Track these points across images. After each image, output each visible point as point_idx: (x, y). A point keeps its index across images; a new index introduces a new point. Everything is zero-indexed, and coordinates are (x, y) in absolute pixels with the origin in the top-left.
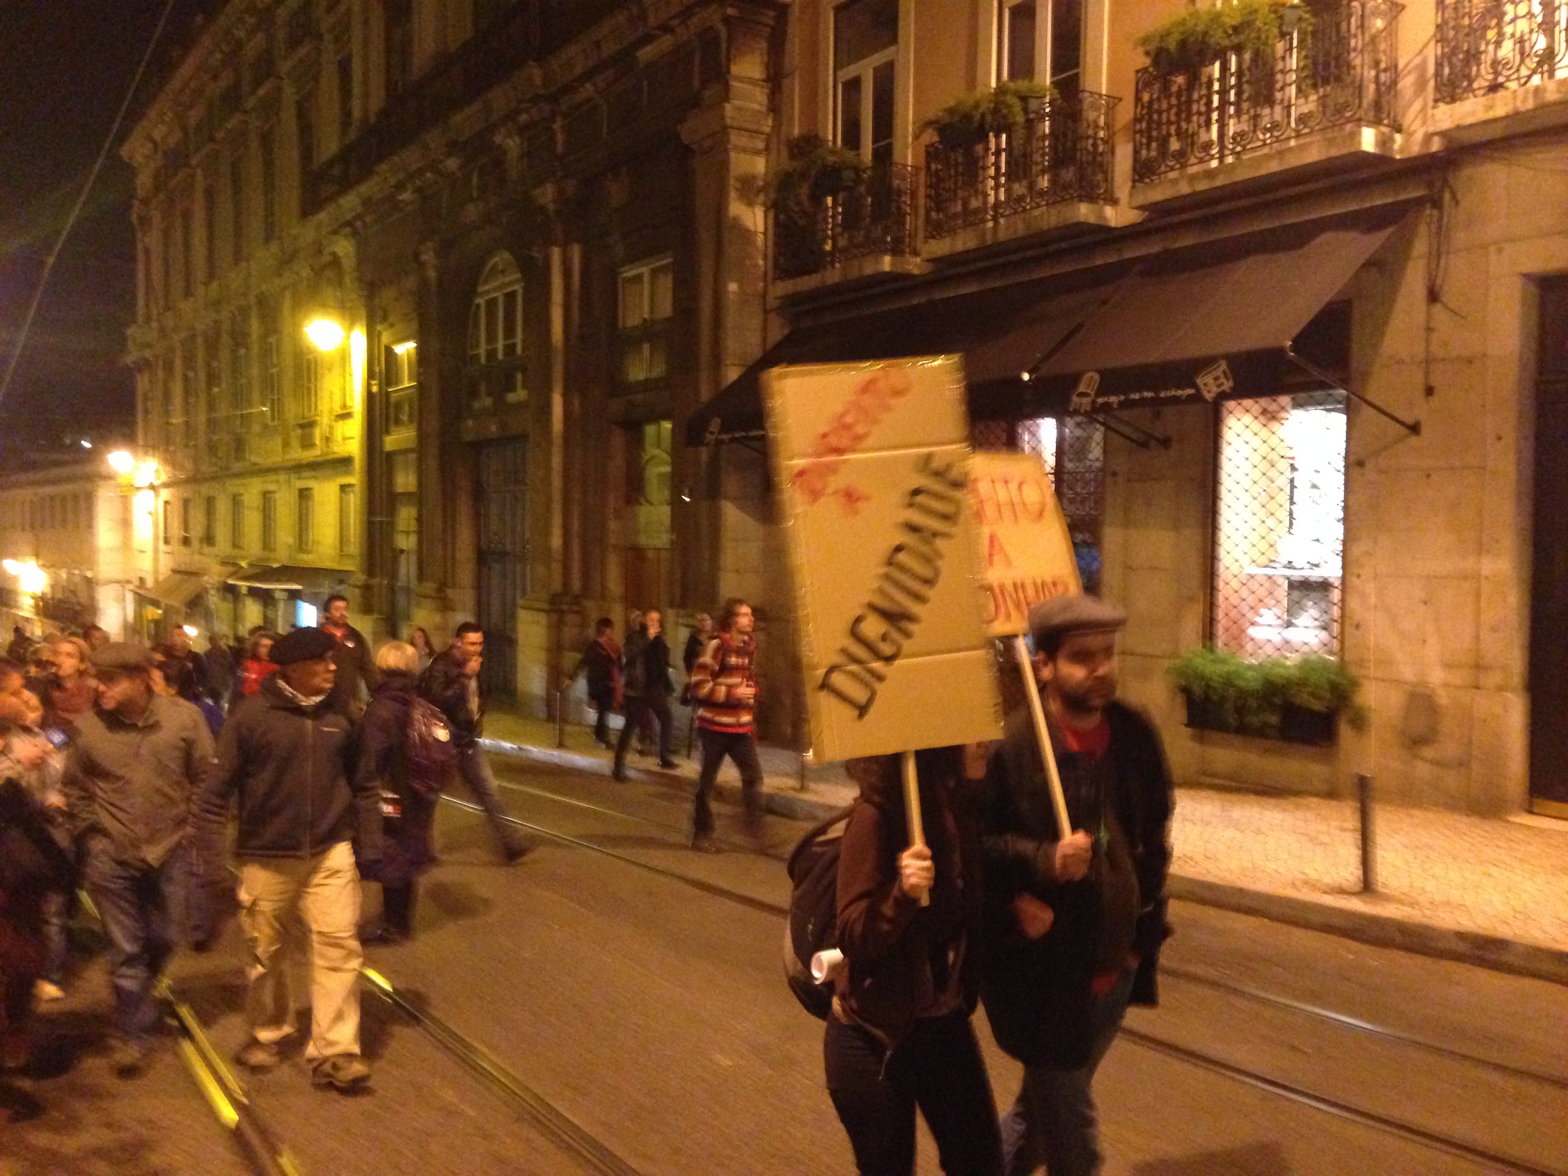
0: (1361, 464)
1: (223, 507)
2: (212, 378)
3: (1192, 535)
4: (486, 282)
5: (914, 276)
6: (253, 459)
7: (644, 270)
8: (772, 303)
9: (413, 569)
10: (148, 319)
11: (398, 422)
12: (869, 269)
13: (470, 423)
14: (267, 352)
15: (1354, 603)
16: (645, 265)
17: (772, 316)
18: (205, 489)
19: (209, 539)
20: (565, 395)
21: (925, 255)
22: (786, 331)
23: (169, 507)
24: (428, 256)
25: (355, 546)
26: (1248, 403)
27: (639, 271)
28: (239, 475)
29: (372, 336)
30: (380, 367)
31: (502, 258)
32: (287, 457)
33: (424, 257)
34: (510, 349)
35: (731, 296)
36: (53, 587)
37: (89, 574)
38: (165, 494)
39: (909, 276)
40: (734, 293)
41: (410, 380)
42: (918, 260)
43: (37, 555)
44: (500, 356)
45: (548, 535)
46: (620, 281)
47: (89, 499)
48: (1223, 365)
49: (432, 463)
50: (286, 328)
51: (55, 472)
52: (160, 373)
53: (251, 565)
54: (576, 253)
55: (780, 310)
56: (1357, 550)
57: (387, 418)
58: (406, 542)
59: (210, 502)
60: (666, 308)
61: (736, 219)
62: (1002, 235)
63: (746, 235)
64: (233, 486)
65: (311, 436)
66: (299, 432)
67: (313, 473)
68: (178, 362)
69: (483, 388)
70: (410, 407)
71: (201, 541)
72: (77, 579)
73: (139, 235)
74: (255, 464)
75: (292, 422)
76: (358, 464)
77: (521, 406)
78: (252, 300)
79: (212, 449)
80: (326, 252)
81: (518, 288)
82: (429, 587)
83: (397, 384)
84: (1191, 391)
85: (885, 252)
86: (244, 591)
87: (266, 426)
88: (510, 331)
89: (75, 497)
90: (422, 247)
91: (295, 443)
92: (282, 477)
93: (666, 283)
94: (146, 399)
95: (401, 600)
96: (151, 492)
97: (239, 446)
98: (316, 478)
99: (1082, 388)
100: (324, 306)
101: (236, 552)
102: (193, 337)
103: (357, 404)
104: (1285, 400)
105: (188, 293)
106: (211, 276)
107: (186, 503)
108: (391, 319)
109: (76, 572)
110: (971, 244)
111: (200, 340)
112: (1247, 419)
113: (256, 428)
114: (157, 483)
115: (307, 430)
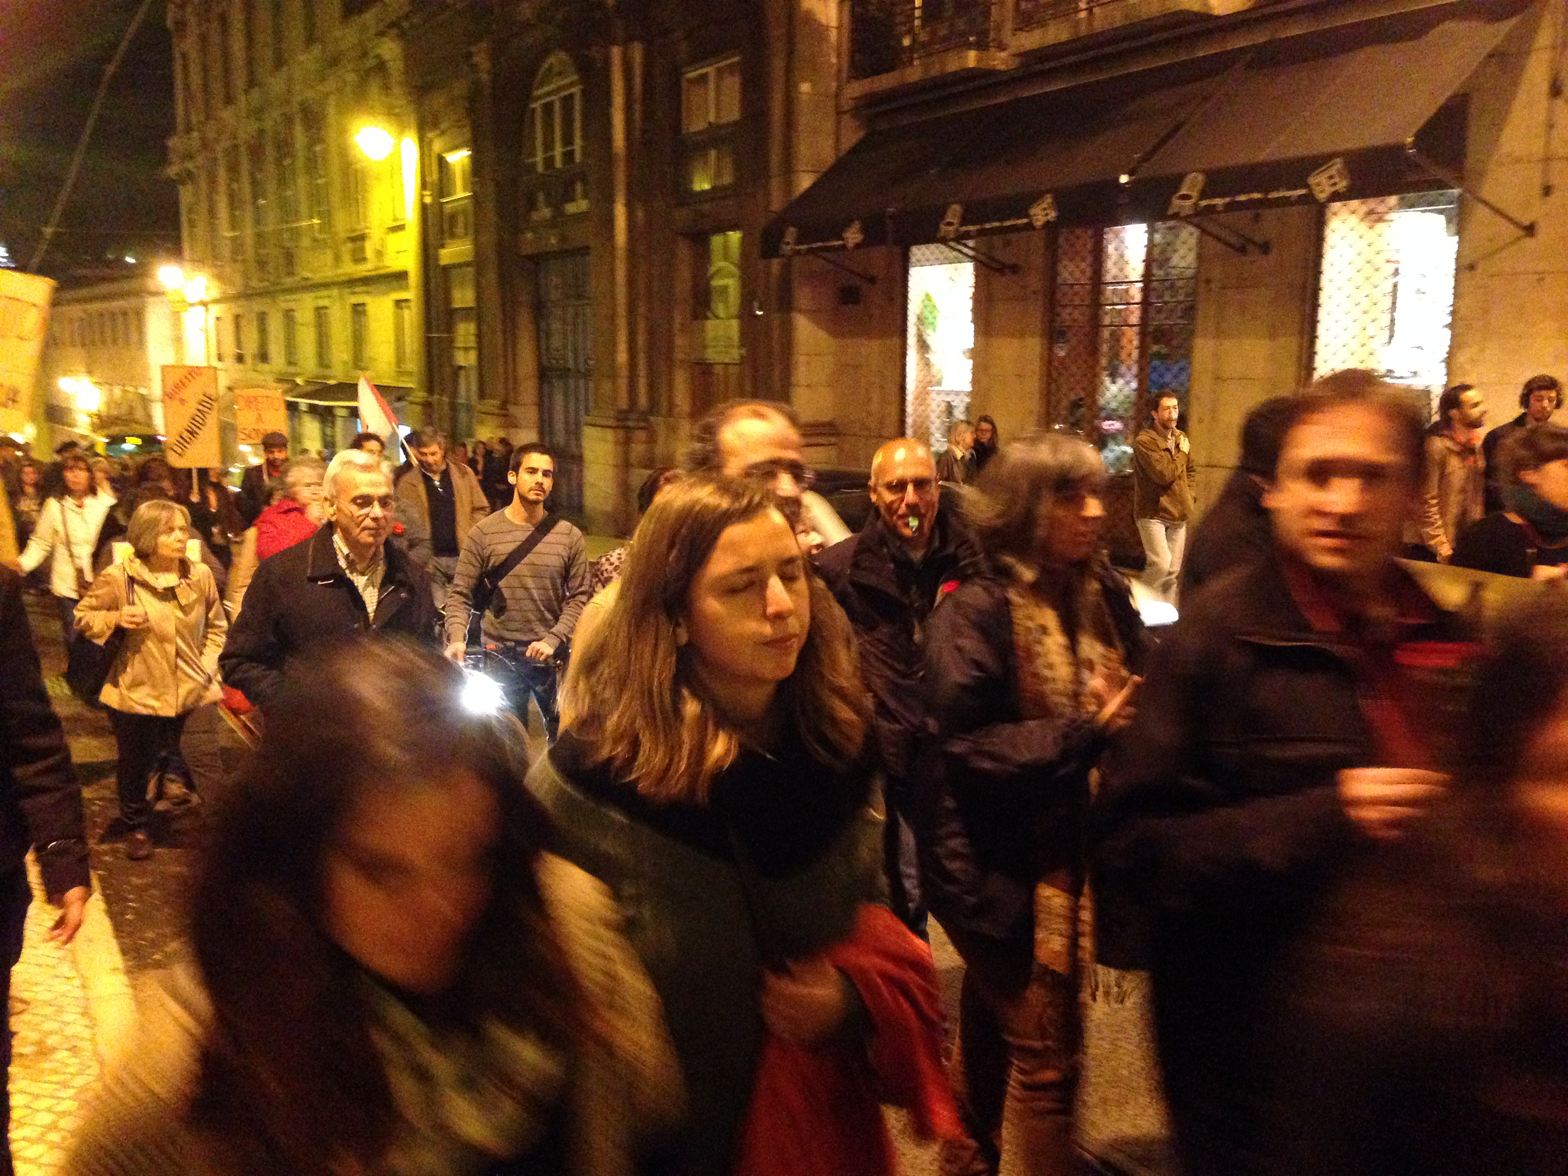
0: (1472, 265)
1: (275, 325)
2: (257, 189)
3: (1290, 344)
4: (542, 84)
5: (1000, 72)
6: (304, 273)
7: (710, 70)
8: (847, 103)
9: (474, 387)
10: (189, 130)
11: (453, 236)
12: (953, 65)
13: (529, 235)
14: (313, 164)
16: (711, 65)
17: (846, 118)
18: (257, 306)
19: (263, 357)
20: (629, 205)
21: (1013, 50)
22: (862, 134)
23: (220, 323)
24: (482, 60)
25: (414, 363)
26: (1355, 203)
27: (704, 70)
28: (290, 291)
29: (424, 144)
30: (434, 176)
31: (556, 59)
32: (340, 271)
33: (476, 59)
34: (568, 156)
35: (804, 97)
36: (108, 404)
37: (143, 391)
38: (216, 310)
39: (991, 72)
40: (808, 94)
41: (465, 189)
42: (1003, 55)
43: (90, 372)
44: (558, 164)
45: (613, 353)
46: (684, 84)
47: (139, 314)
48: (1338, 164)
49: (491, 276)
50: (331, 135)
51: (103, 289)
52: (204, 185)
53: (308, 382)
54: (637, 53)
55: (855, 112)
56: (1462, 358)
57: (442, 232)
58: (466, 359)
59: (262, 318)
60: (732, 113)
61: (809, 12)
62: (1099, 25)
63: (819, 31)
64: (284, 302)
65: (362, 249)
66: (349, 245)
67: (364, 288)
68: (222, 174)
69: (541, 197)
70: (466, 218)
71: (254, 357)
72: (130, 396)
73: (175, 40)
74: (307, 279)
75: (343, 235)
76: (414, 278)
77: (580, 217)
78: (296, 107)
79: (262, 264)
80: (372, 54)
81: (576, 90)
82: (492, 404)
83: (449, 195)
84: (1302, 192)
85: (969, 46)
86: (303, 408)
87: (315, 240)
88: (568, 140)
89: (125, 314)
90: (473, 49)
91: (346, 257)
92: (335, 292)
93: (733, 84)
94: (190, 210)
95: (463, 416)
96: (203, 308)
97: (289, 259)
98: (370, 293)
99: (1184, 191)
100: (371, 111)
101: (292, 369)
102: (236, 147)
103: (411, 217)
104: (1393, 200)
105: (229, 100)
106: (252, 83)
107: (237, 318)
108: (443, 126)
109: (131, 389)
110: (1064, 36)
111: (243, 149)
112: (1353, 220)
113: (305, 242)
114: (207, 298)
115: (359, 243)
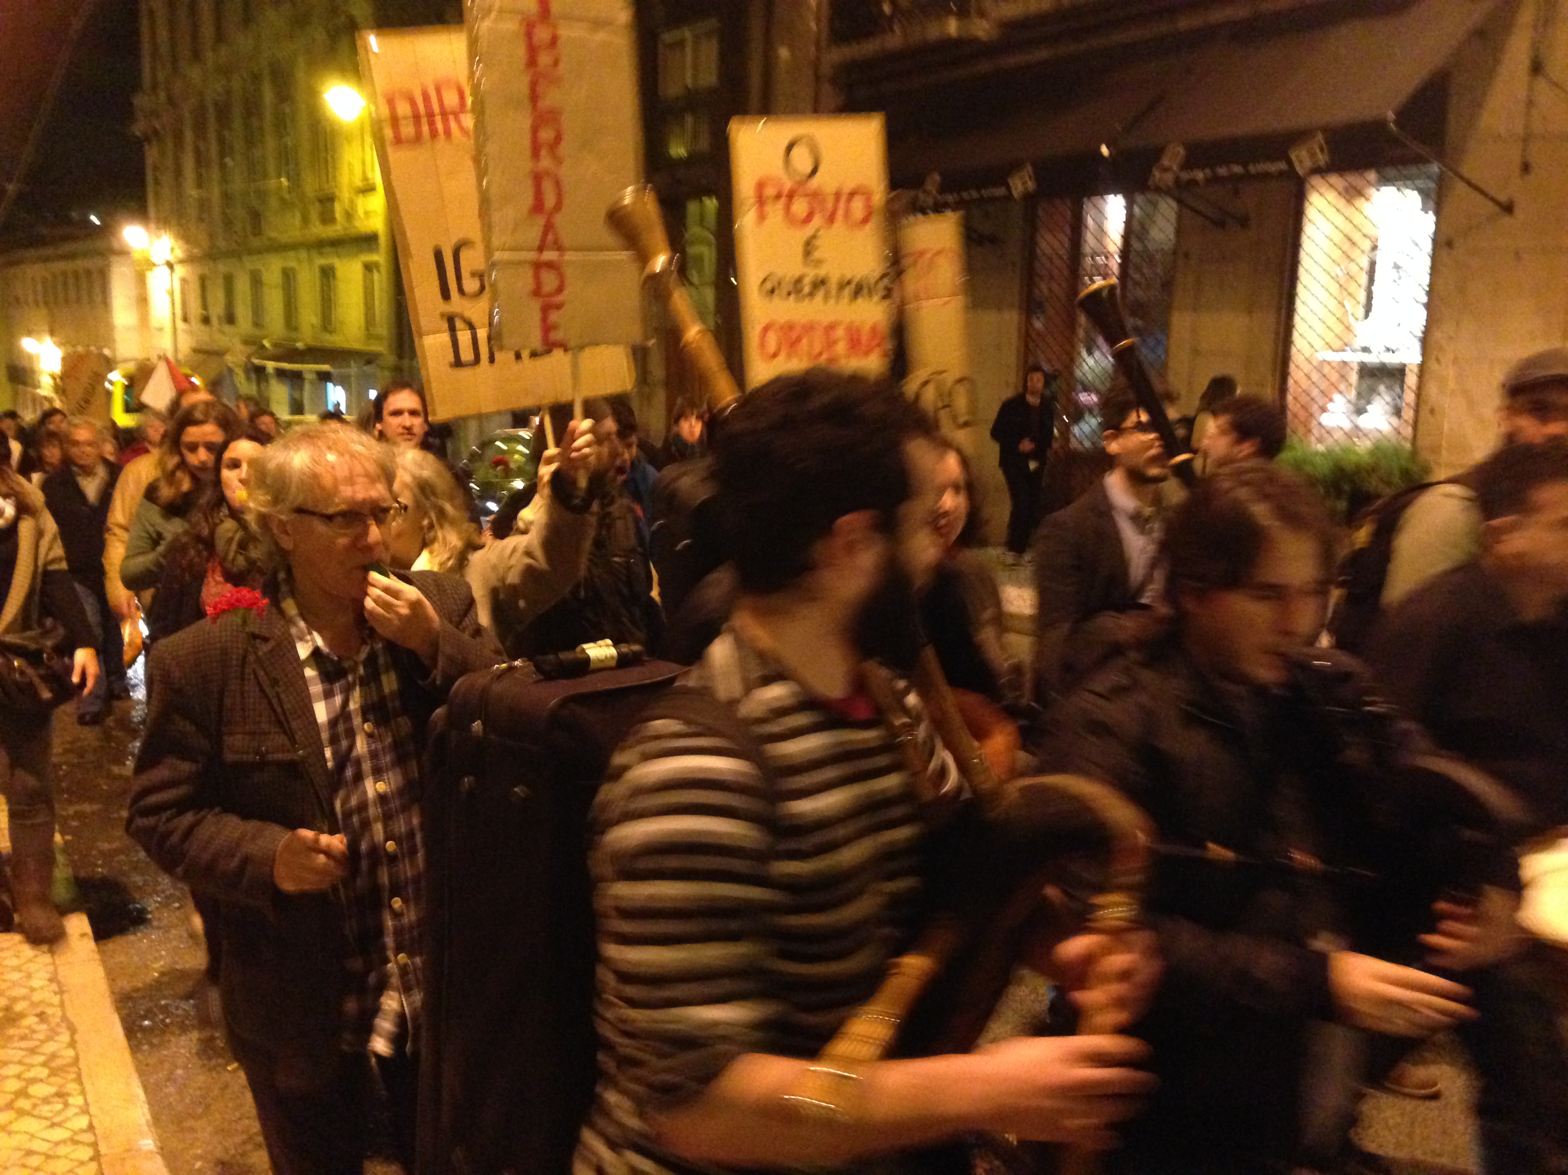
0: (1449, 244)
1: (242, 285)
2: (225, 149)
3: (1270, 319)
5: (982, 42)
6: (273, 234)
7: (687, 33)
8: (826, 70)
10: (155, 86)
12: (933, 32)
14: (281, 125)
15: (1432, 389)
16: (688, 29)
17: (825, 85)
18: (222, 267)
19: (230, 318)
21: (995, 19)
23: (185, 285)
25: (384, 328)
26: (1334, 179)
27: (681, 35)
28: (259, 252)
32: (308, 232)
35: (782, 63)
37: (106, 351)
38: (181, 271)
39: (973, 41)
40: (785, 59)
42: (986, 23)
43: (52, 333)
46: (661, 46)
47: (103, 275)
50: (302, 93)
51: (68, 248)
52: (170, 145)
53: (275, 345)
55: (835, 79)
56: (1437, 337)
59: (229, 282)
60: (710, 78)
64: (251, 263)
65: (331, 211)
66: (319, 206)
67: (335, 251)
68: (189, 136)
71: (221, 318)
74: (273, 240)
75: (312, 196)
76: (383, 240)
78: (264, 65)
79: (228, 223)
80: (341, 12)
85: (950, 13)
86: (271, 371)
87: (282, 200)
89: (88, 273)
91: (314, 216)
92: (303, 254)
93: (710, 51)
94: (155, 168)
96: (167, 269)
97: (256, 218)
98: (339, 256)
99: (1166, 162)
101: (259, 332)
102: (203, 106)
104: (1372, 176)
105: (196, 56)
106: (220, 38)
107: (203, 281)
111: (210, 108)
112: (1332, 196)
113: (274, 202)
114: (172, 259)
115: (327, 205)
